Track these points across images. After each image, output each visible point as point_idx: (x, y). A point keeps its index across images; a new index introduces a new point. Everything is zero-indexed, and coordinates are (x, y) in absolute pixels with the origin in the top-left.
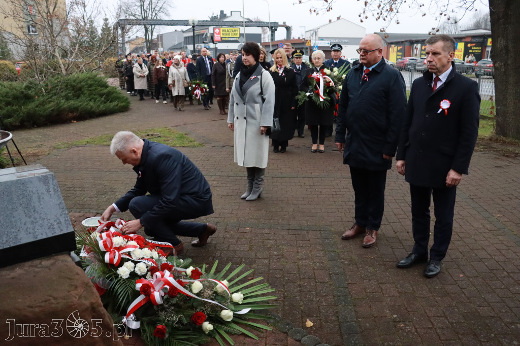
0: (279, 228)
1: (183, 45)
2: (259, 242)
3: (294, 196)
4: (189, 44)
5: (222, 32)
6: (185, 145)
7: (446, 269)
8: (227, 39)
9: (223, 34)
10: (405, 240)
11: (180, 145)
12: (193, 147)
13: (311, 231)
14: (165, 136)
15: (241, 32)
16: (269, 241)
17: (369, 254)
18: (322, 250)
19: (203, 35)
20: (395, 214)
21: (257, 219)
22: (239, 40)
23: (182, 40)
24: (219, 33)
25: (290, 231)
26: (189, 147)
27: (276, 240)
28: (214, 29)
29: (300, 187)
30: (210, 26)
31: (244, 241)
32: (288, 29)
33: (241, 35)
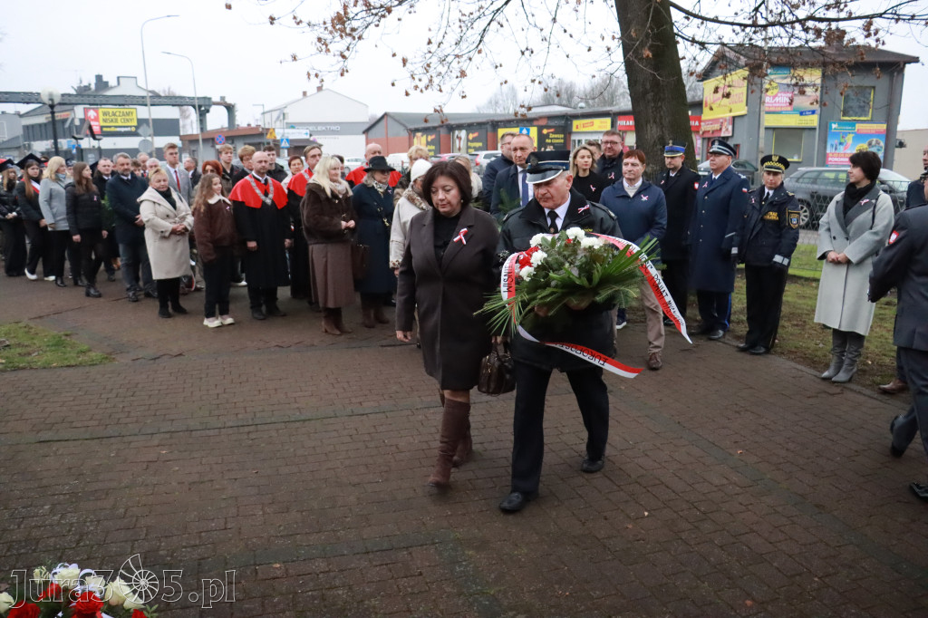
0: (345, 552)
1: (21, 142)
2: (313, 598)
3: (347, 462)
4: (34, 140)
5: (101, 117)
6: (73, 363)
7: (715, 592)
8: (113, 129)
9: (105, 121)
10: (609, 538)
11: (60, 364)
12: (90, 365)
13: (415, 548)
14: (19, 345)
15: (140, 117)
16: (335, 592)
17: (557, 586)
18: (460, 594)
19: (64, 121)
20: (562, 479)
21: (289, 536)
22: (140, 131)
23: (20, 132)
24: (96, 119)
25: (371, 556)
26: (80, 365)
27: (350, 588)
28: (86, 111)
29: (349, 439)
30: (77, 104)
31: (279, 603)
32: (230, 109)
33: (141, 122)
